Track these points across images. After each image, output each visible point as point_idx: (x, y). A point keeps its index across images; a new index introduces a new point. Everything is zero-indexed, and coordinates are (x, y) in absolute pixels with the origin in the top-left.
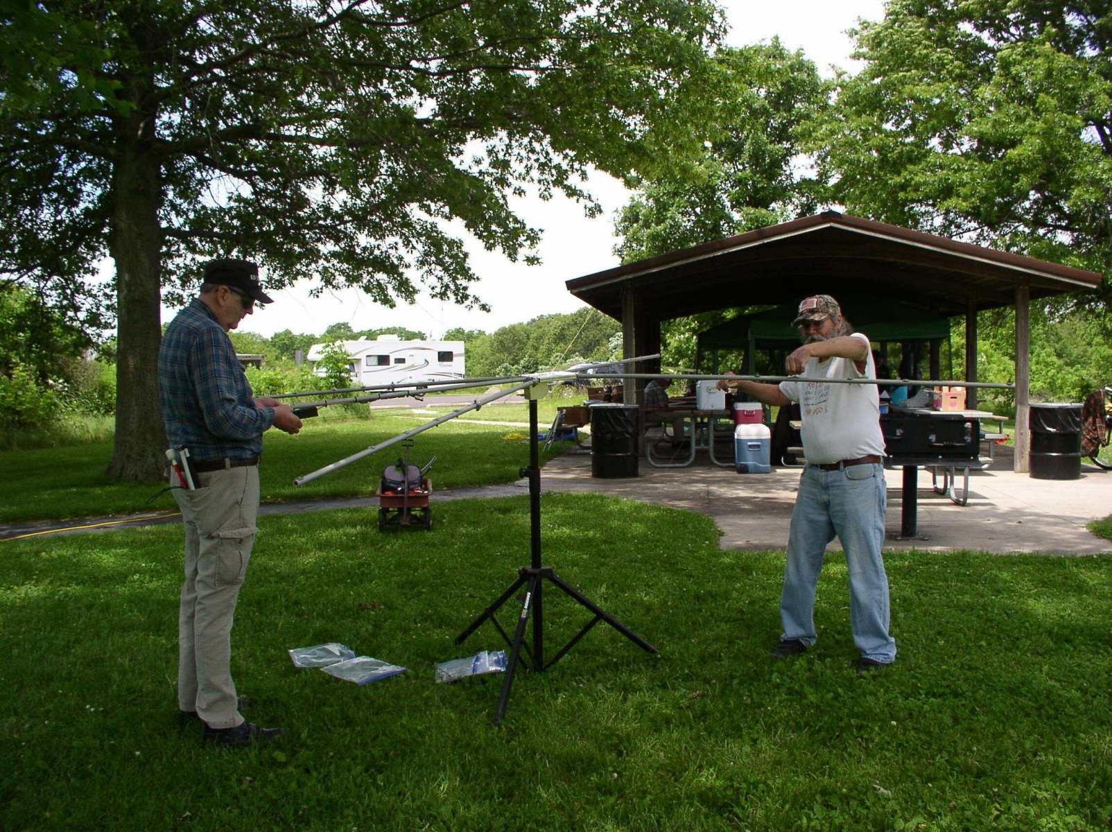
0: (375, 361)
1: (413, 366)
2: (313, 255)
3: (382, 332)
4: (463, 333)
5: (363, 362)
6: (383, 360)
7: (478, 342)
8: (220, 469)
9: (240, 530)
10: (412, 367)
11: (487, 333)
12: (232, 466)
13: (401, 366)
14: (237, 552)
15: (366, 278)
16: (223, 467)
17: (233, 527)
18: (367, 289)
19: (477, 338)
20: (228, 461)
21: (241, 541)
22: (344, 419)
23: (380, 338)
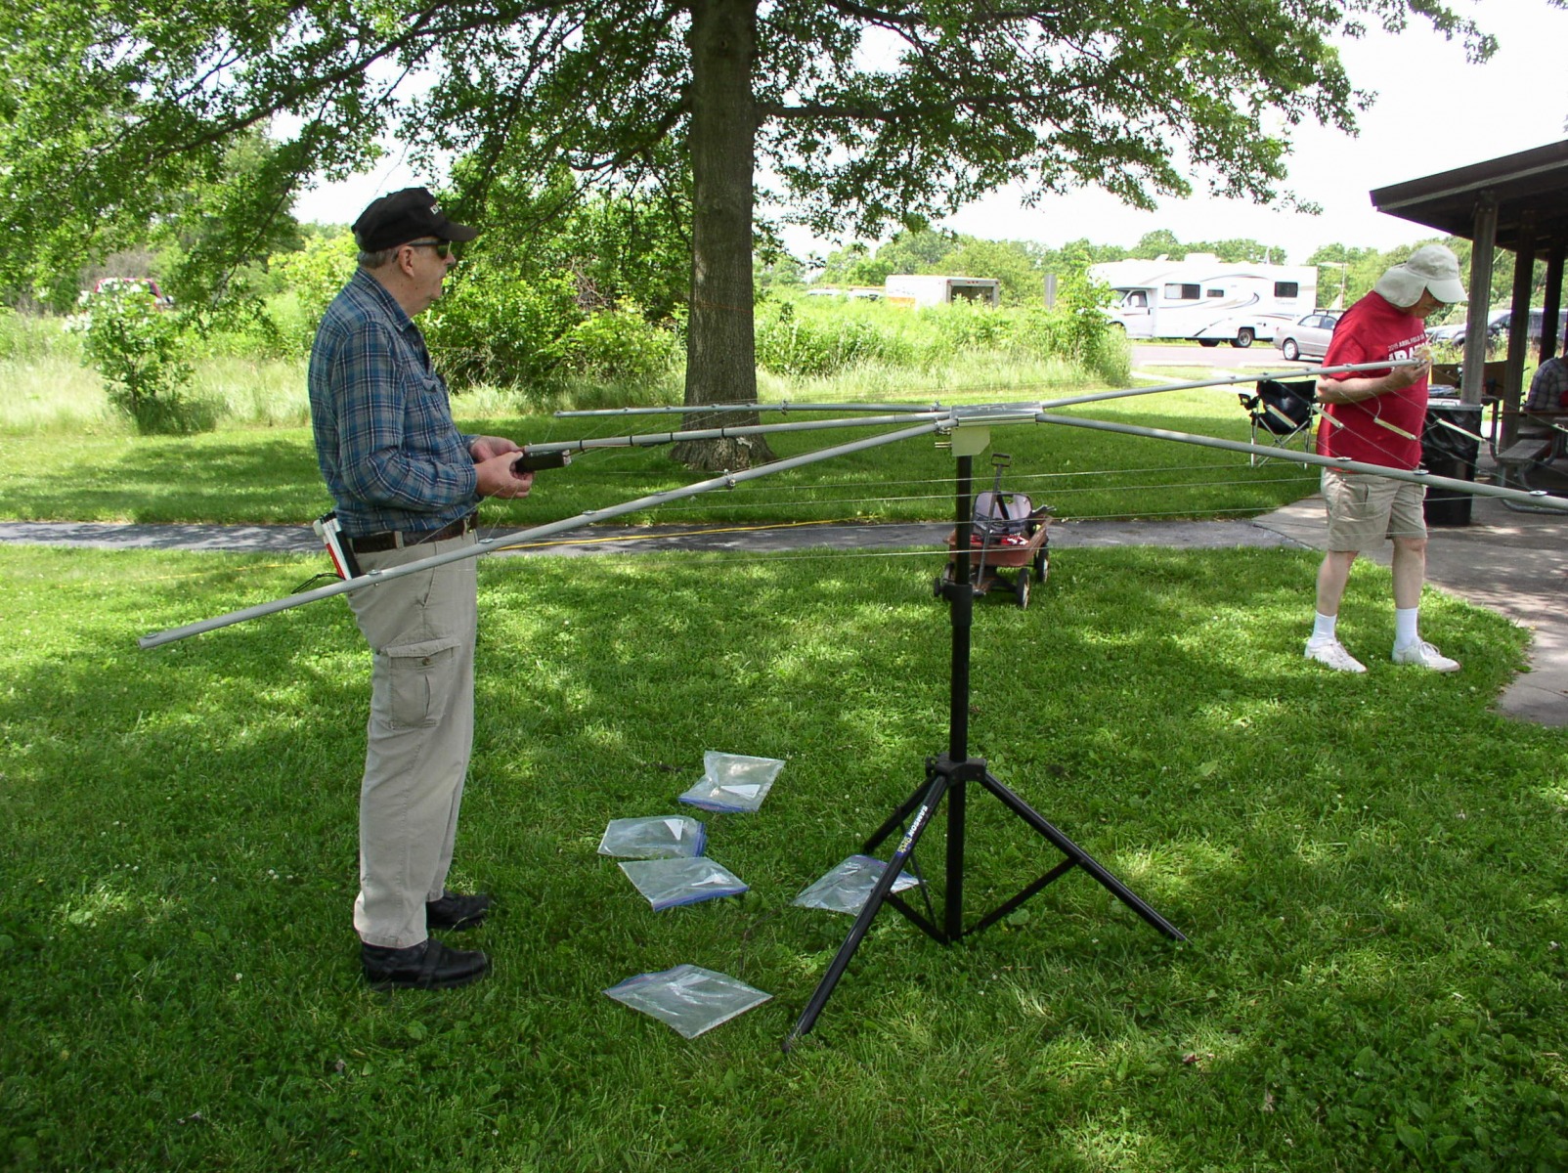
0: (1178, 291)
1: (1235, 301)
2: (1026, 140)
3: (1193, 249)
4: (1341, 251)
5: (1161, 293)
6: (1191, 291)
7: (1366, 265)
8: (388, 548)
9: (425, 645)
10: (1236, 305)
11: (1380, 252)
12: (406, 544)
13: (1217, 300)
14: (422, 679)
15: (1109, 172)
16: (393, 546)
17: (412, 640)
18: (1111, 188)
19: (1364, 258)
20: (399, 536)
21: (426, 661)
22: (1081, 384)
23: (1189, 257)
